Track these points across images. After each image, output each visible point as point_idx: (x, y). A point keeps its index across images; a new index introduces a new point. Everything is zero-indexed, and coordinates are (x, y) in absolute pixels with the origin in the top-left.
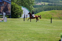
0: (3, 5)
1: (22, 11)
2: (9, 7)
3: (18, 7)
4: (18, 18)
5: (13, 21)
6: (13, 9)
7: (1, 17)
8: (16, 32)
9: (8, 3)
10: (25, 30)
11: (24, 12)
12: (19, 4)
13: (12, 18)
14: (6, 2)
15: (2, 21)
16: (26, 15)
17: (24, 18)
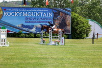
0: (59, 17)
1: (89, 27)
2: (69, 21)
3: (83, 20)
4: (83, 39)
5: (74, 44)
6: (75, 24)
7: (55, 38)
8: (80, 63)
9: (66, 14)
10: (95, 59)
11: (92, 28)
12: (85, 16)
13: (72, 39)
14: (64, 13)
15: (57, 44)
16: (96, 34)
17: (93, 38)
